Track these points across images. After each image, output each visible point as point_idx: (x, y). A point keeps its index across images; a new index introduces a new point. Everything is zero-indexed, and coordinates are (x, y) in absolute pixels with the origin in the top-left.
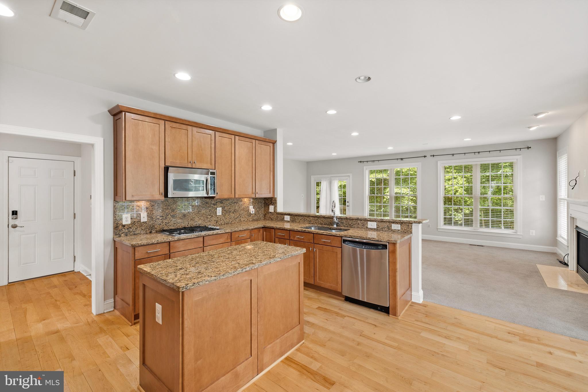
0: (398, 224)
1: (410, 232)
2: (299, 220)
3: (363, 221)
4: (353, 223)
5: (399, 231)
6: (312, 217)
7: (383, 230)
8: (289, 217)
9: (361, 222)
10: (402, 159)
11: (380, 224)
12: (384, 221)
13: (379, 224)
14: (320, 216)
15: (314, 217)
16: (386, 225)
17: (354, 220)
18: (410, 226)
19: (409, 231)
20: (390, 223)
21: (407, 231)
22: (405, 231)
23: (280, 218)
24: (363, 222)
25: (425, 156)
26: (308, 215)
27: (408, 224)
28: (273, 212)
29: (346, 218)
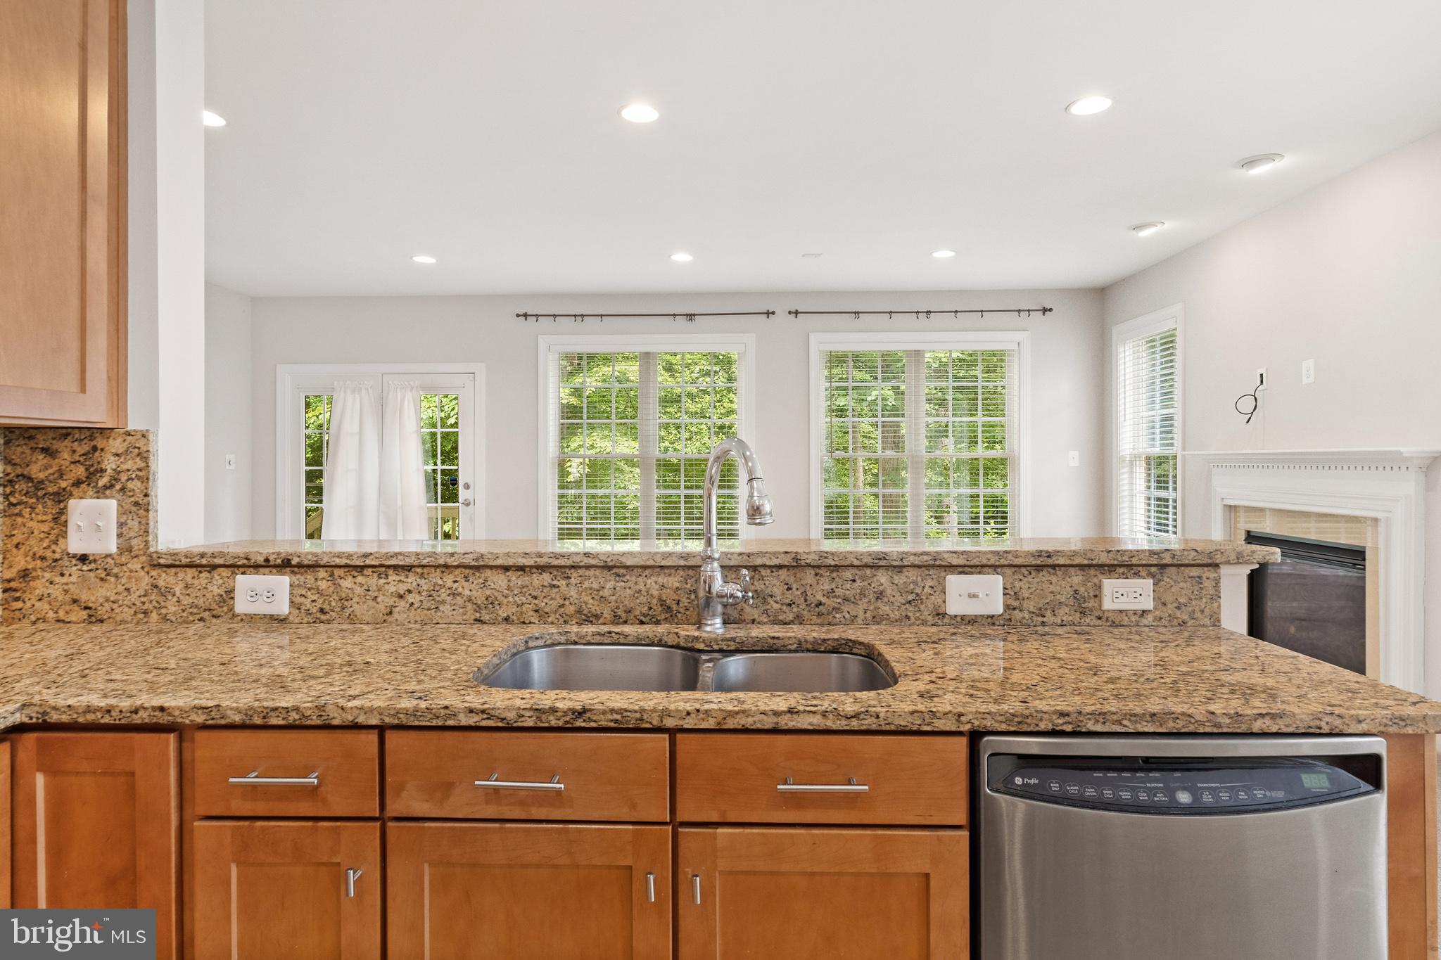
0: (1137, 575)
1: (1207, 621)
2: (385, 601)
3: (911, 574)
4: (839, 592)
5: (1145, 621)
6: (506, 569)
7: (1049, 617)
8: (282, 583)
9: (900, 579)
10: (691, 317)
11: (1026, 585)
12: (1062, 561)
13: (1017, 584)
14: (577, 559)
15: (522, 568)
16: (1062, 586)
17: (848, 574)
18: (1207, 583)
19: (1202, 611)
20: (1092, 572)
21: (1192, 615)
22: (1178, 614)
23: (186, 601)
24: (915, 583)
25: (768, 314)
26: (468, 560)
27: (1195, 572)
28: (113, 549)
29: (796, 559)
